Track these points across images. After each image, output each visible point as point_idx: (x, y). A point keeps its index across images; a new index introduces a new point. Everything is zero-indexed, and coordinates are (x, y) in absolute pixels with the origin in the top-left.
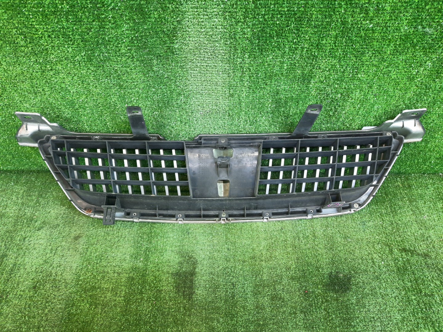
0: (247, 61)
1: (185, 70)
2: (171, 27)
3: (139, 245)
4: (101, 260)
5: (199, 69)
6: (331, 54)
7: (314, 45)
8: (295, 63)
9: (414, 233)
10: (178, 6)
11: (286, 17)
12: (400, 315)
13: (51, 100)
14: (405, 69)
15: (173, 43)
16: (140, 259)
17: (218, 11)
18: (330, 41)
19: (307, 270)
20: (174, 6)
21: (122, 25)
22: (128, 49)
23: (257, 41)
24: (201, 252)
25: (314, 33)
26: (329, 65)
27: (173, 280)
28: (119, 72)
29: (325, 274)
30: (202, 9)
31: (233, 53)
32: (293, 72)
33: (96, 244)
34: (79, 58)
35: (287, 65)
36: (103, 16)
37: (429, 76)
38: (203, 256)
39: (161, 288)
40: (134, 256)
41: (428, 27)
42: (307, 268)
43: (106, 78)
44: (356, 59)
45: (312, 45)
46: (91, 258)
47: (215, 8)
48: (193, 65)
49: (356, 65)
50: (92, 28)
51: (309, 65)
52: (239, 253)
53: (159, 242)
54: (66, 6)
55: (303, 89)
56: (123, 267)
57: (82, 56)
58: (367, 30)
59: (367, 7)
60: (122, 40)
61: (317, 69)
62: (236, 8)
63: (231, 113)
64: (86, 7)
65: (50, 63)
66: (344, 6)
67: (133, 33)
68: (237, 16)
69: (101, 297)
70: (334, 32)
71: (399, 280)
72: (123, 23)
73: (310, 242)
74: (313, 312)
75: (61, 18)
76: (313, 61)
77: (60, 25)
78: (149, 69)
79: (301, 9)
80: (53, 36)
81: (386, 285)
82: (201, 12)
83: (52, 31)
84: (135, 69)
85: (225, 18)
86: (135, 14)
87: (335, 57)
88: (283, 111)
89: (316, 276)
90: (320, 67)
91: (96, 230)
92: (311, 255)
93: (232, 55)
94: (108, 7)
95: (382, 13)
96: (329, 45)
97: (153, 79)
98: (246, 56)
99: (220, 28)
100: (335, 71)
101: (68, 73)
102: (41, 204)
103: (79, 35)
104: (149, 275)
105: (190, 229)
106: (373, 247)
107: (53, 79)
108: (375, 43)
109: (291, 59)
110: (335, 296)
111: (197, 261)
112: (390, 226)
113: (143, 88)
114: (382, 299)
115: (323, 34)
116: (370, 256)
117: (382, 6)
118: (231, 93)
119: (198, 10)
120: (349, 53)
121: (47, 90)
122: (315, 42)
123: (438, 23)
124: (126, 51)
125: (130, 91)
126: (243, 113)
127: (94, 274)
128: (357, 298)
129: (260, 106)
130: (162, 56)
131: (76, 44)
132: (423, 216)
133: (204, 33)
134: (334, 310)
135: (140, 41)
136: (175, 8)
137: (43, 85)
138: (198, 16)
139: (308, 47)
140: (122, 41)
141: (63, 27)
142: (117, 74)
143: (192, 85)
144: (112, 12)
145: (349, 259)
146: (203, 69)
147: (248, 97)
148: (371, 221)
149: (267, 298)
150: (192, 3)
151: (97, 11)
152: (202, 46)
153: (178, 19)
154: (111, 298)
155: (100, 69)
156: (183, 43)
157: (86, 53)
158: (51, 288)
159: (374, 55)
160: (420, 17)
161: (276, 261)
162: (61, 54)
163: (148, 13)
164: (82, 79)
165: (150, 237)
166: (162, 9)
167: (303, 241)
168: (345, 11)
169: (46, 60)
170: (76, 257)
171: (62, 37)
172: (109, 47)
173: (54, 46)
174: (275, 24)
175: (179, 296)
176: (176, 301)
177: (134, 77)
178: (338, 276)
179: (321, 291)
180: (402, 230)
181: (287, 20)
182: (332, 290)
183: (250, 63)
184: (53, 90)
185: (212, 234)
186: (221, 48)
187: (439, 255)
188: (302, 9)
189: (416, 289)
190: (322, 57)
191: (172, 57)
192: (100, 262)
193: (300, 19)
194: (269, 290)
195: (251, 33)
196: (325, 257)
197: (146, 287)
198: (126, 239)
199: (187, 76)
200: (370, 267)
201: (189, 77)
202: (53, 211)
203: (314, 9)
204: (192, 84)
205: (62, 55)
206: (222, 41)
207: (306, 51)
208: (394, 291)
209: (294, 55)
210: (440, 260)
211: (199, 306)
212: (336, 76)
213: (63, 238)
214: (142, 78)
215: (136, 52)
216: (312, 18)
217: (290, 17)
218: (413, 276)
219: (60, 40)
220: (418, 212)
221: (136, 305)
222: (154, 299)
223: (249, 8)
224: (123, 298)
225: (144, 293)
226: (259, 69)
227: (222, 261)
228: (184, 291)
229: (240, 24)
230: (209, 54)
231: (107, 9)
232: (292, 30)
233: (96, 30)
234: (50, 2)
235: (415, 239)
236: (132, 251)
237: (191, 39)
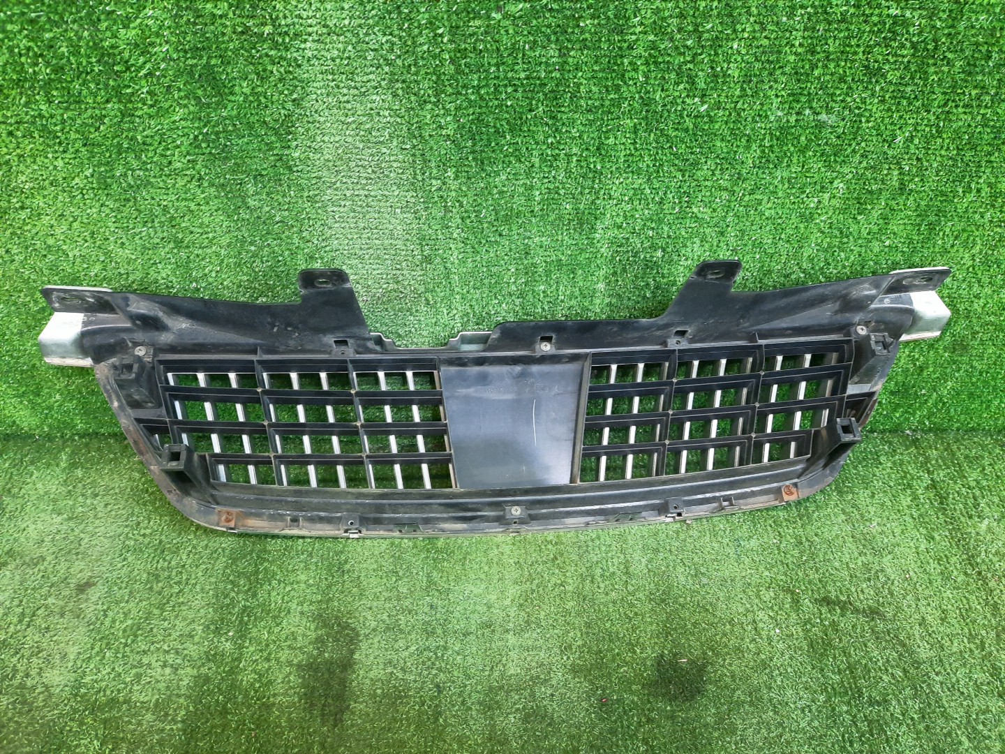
0: (454, 185)
1: (320, 205)
2: (280, 113)
3: (227, 601)
4: (136, 636)
5: (351, 203)
6: (629, 167)
7: (591, 148)
8: (558, 187)
9: (847, 563)
10: (291, 69)
11: (525, 91)
12: (813, 749)
13: (27, 273)
14: (792, 198)
15: (289, 147)
16: (226, 633)
17: (379, 79)
18: (624, 140)
19: (607, 650)
20: (282, 70)
21: (172, 108)
22: (189, 161)
23: (470, 143)
24: (368, 615)
25: (587, 122)
26: (628, 190)
27: (300, 681)
28: (172, 211)
29: (647, 658)
30: (344, 76)
31: (420, 167)
32: (554, 206)
33: (127, 602)
34: (79, 182)
35: (541, 194)
36: (128, 91)
37: (844, 211)
38: (373, 624)
39: (271, 699)
40: (212, 627)
41: (824, 111)
42: (609, 646)
43: (144, 226)
44: (683, 176)
45: (587, 149)
46: (113, 634)
47: (371, 73)
48: (336, 195)
49: (685, 188)
50: (105, 116)
51: (587, 191)
52: (457, 614)
53: (274, 594)
54: (43, 69)
55: (582, 244)
56: (185, 652)
57: (87, 177)
58: (696, 117)
59: (690, 69)
60: (174, 142)
61: (604, 199)
62: (416, 74)
63: (430, 298)
64: (89, 70)
65: (17, 192)
66: (641, 68)
67: (196, 125)
68: (419, 89)
69: (130, 723)
70: (629, 121)
71: (813, 669)
72: (174, 104)
73: (616, 587)
74: (617, 746)
75: (34, 96)
76: (593, 181)
77: (33, 110)
78: (240, 204)
79: (553, 75)
80: (19, 134)
81: (782, 682)
82: (341, 81)
83: (17, 122)
84: (208, 203)
85: (395, 95)
86: (198, 85)
87: (638, 172)
88: (544, 292)
89: (627, 663)
90: (609, 194)
91: (129, 569)
92: (618, 616)
93: (418, 172)
94: (138, 71)
95: (724, 83)
96: (623, 147)
97: (248, 224)
98: (449, 174)
99: (387, 114)
100: (643, 202)
101: (60, 216)
102: (7, 510)
103: (77, 131)
104: (246, 670)
105: (346, 562)
106: (758, 596)
107: (29, 227)
108: (718, 144)
109: (547, 180)
110: (668, 708)
111: (358, 635)
112: (796, 548)
113: (229, 245)
114: (774, 714)
115: (607, 125)
116: (750, 616)
117: (722, 68)
118: (425, 253)
119: (336, 77)
120: (666, 164)
121: (16, 251)
122: (592, 142)
123: (843, 105)
124: (184, 164)
125: (200, 252)
126: (457, 297)
127: (117, 669)
128: (719, 713)
129: (493, 281)
130: (267, 175)
131: (72, 150)
132: (868, 524)
133: (354, 126)
134: (665, 742)
135: (213, 142)
136: (286, 73)
137: (6, 242)
138: (336, 90)
139: (579, 153)
140: (175, 144)
141: (40, 114)
142: (168, 216)
143: (337, 239)
144: (147, 81)
145: (703, 625)
146: (359, 203)
147: (463, 262)
148: (755, 537)
149: (515, 717)
150: (321, 62)
151: (115, 80)
152: (351, 153)
153: (295, 96)
154: (152, 726)
155: (128, 206)
156: (310, 147)
157: (94, 171)
158: (10, 706)
159: (719, 167)
160: (805, 92)
161: (539, 631)
162: (40, 173)
163: (229, 83)
164: (91, 227)
165: (255, 581)
166: (258, 74)
167: (602, 585)
168: (647, 77)
169: (9, 186)
170: (77, 630)
171: (40, 137)
172: (146, 156)
173: (23, 156)
174: (504, 108)
175: (311, 718)
176: (304, 728)
177: (206, 220)
178: (677, 663)
179: (639, 699)
180: (821, 556)
181: (527, 98)
182: (663, 696)
183: (460, 189)
184: (29, 251)
185: (397, 572)
186: (395, 156)
187: (903, 610)
188: (556, 74)
189: (851, 689)
190: (611, 172)
191: (288, 178)
192: (133, 641)
193: (554, 96)
194: (520, 699)
195: (456, 126)
196: (649, 620)
197: (235, 697)
198: (198, 587)
199: (325, 218)
200: (748, 640)
201: (330, 221)
202: (34, 526)
203: (580, 74)
204: (337, 236)
205: (42, 175)
206: (395, 143)
207: (577, 161)
208: (801, 693)
209: (553, 172)
210: (904, 622)
211: (356, 740)
212: (647, 212)
213: (51, 587)
214: (225, 224)
215: (206, 167)
216: (579, 92)
217: (533, 91)
218: (844, 659)
219: (35, 143)
220: (858, 517)
221: (210, 740)
222: (252, 726)
223: (444, 73)
224: (179, 725)
225: (232, 713)
226: (479, 201)
227: (417, 633)
228: (324, 705)
229: (429, 106)
230: (370, 171)
231: (136, 75)
232: (542, 119)
233: (115, 120)
234: (7, 61)
235: (851, 576)
236: (210, 616)
237: (326, 139)
